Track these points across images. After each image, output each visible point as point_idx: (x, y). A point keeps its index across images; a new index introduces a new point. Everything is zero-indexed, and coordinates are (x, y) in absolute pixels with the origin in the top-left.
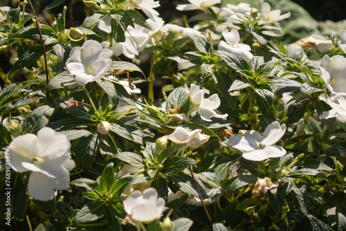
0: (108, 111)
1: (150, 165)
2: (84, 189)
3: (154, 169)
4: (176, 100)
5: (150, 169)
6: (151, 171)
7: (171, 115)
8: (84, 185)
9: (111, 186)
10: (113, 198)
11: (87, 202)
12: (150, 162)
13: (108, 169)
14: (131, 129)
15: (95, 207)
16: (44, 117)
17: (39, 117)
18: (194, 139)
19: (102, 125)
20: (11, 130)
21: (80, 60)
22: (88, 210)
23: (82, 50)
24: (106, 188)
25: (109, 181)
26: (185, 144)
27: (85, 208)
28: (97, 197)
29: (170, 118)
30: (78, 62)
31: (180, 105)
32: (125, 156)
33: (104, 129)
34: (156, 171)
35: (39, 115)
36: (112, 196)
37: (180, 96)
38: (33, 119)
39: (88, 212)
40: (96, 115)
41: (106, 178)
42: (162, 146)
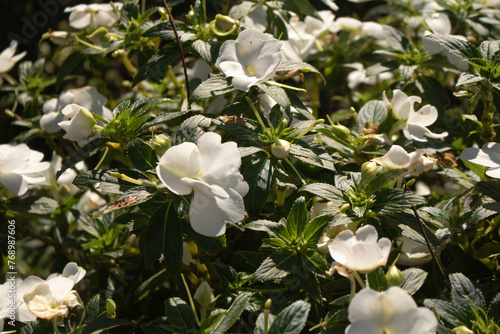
0: (281, 129)
1: (354, 200)
2: (264, 234)
3: (360, 206)
4: (370, 117)
5: (355, 205)
6: (357, 208)
7: (367, 137)
8: (263, 229)
9: (303, 229)
10: (308, 246)
11: (269, 253)
12: (354, 196)
13: (297, 205)
14: (318, 150)
15: (282, 259)
16: (199, 129)
17: (192, 129)
18: (417, 163)
19: (278, 144)
20: (157, 146)
21: (235, 58)
22: (272, 264)
23: (237, 45)
24: (295, 233)
25: (301, 223)
26: (405, 170)
27: (268, 261)
28: (284, 245)
29: (366, 140)
30: (233, 60)
31: (378, 124)
32: (318, 188)
33: (284, 149)
34: (364, 208)
35: (192, 126)
36: (305, 242)
37: (375, 112)
38: (185, 132)
39: (272, 267)
40: (266, 134)
41: (296, 218)
42: (370, 174)
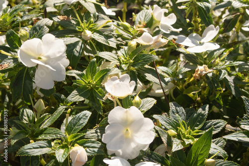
0: (90, 23)
1: (123, 61)
2: (74, 78)
3: (126, 64)
4: (143, 19)
5: (123, 63)
6: (124, 65)
7: (139, 29)
8: (74, 75)
9: (94, 75)
10: (96, 85)
11: (76, 87)
12: (123, 59)
13: (92, 63)
14: (108, 37)
15: (82, 91)
16: (45, 27)
17: (42, 27)
18: (157, 42)
19: (85, 33)
20: (21, 36)
22: (77, 93)
24: (90, 77)
25: (93, 72)
26: (150, 45)
27: (75, 92)
28: (84, 84)
29: (138, 31)
31: (146, 22)
32: (104, 55)
33: (87, 36)
34: (128, 65)
35: (42, 25)
36: (95, 82)
37: (145, 16)
38: (38, 28)
39: (77, 95)
40: (81, 26)
41: (90, 69)
42: (132, 47)
